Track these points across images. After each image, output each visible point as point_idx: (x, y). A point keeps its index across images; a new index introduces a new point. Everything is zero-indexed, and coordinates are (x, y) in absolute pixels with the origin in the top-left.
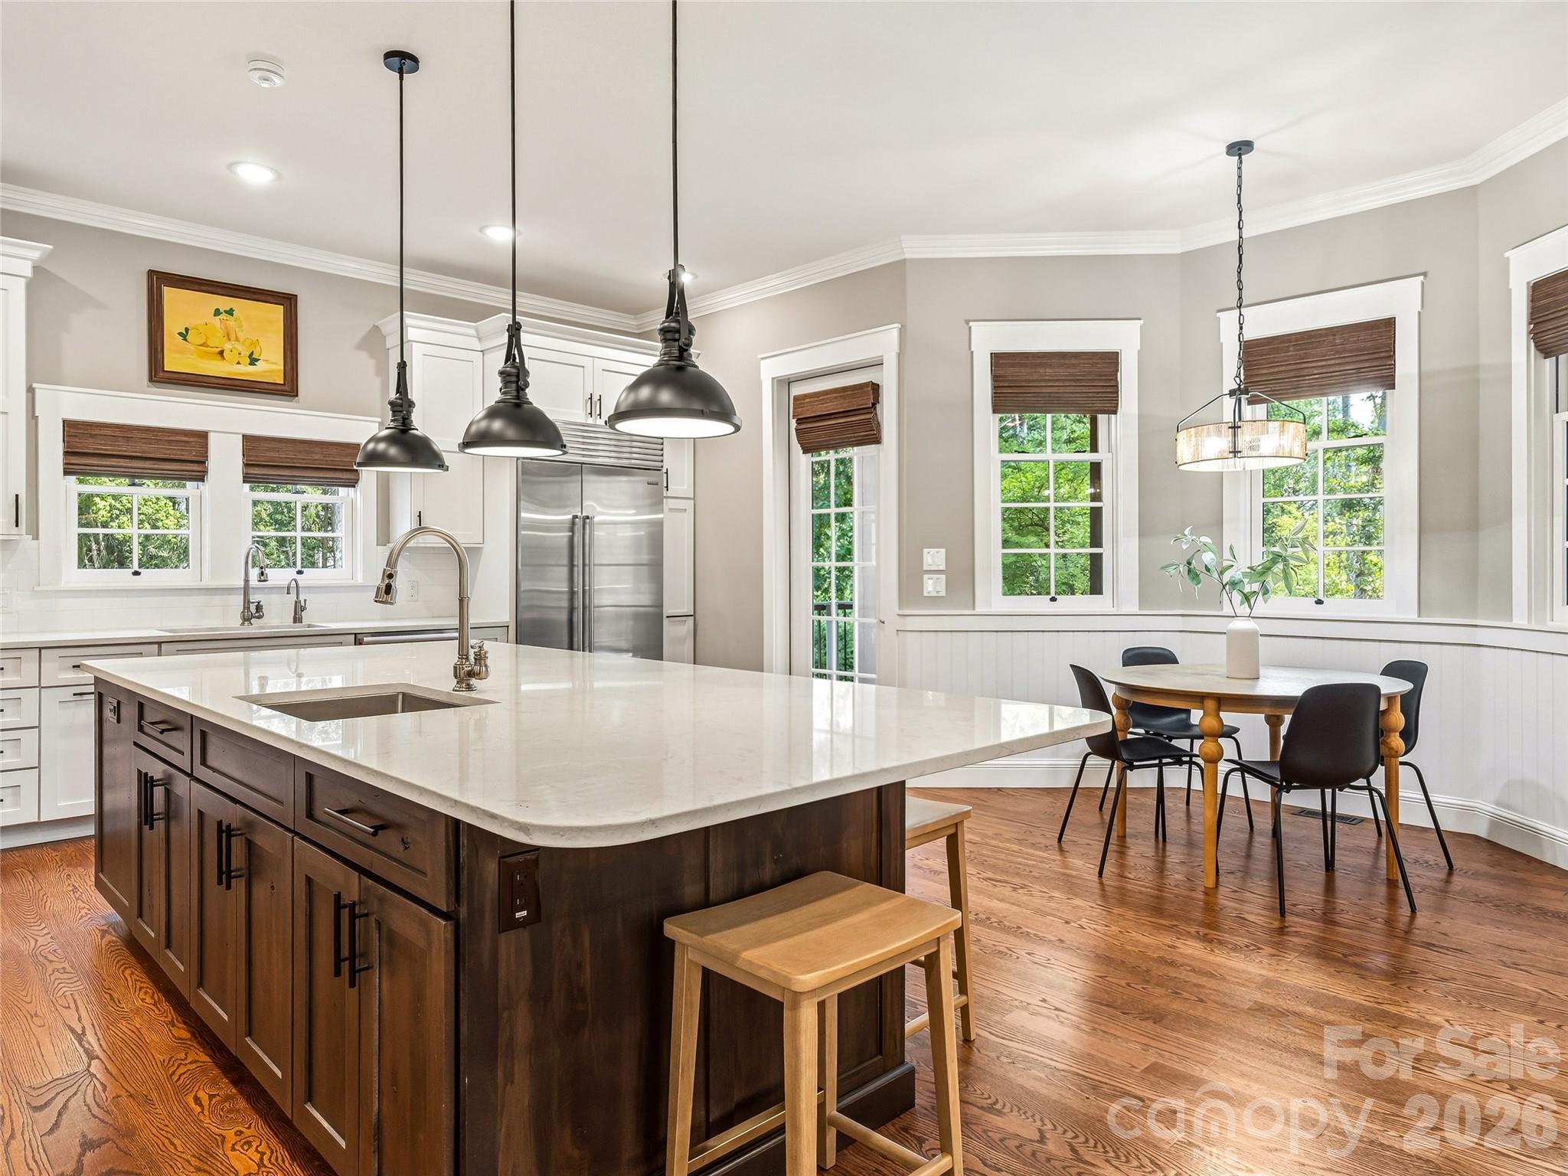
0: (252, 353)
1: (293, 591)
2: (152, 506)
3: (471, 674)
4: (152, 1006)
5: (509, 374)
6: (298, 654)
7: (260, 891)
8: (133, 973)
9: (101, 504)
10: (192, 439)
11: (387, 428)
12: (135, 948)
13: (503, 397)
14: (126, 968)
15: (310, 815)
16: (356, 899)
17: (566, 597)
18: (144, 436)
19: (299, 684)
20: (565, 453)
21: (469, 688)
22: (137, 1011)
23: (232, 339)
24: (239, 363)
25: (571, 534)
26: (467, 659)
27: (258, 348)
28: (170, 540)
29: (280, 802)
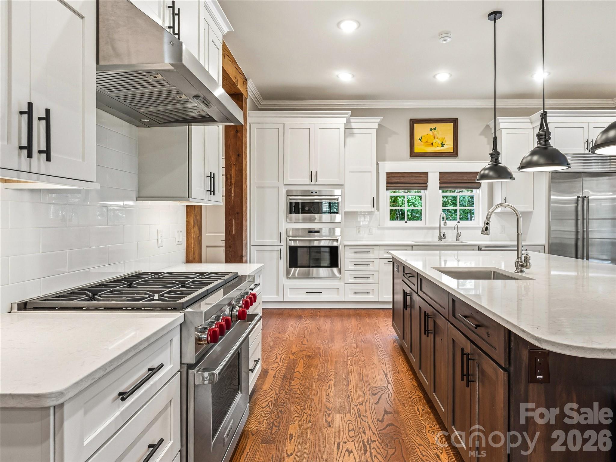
0: (442, 143)
1: (456, 229)
2: (414, 199)
3: (522, 266)
4: (406, 371)
5: (541, 135)
6: (458, 253)
7: (438, 340)
8: (401, 358)
9: (399, 199)
10: (423, 175)
11: (489, 164)
12: (402, 349)
13: (538, 145)
14: (400, 356)
15: (454, 315)
16: (469, 352)
17: (574, 233)
18: (408, 175)
19: (458, 264)
20: (569, 167)
21: (522, 272)
22: (402, 371)
23: (436, 138)
24: (438, 147)
25: (577, 205)
26: (521, 259)
27: (444, 140)
28: (419, 211)
29: (444, 309)
